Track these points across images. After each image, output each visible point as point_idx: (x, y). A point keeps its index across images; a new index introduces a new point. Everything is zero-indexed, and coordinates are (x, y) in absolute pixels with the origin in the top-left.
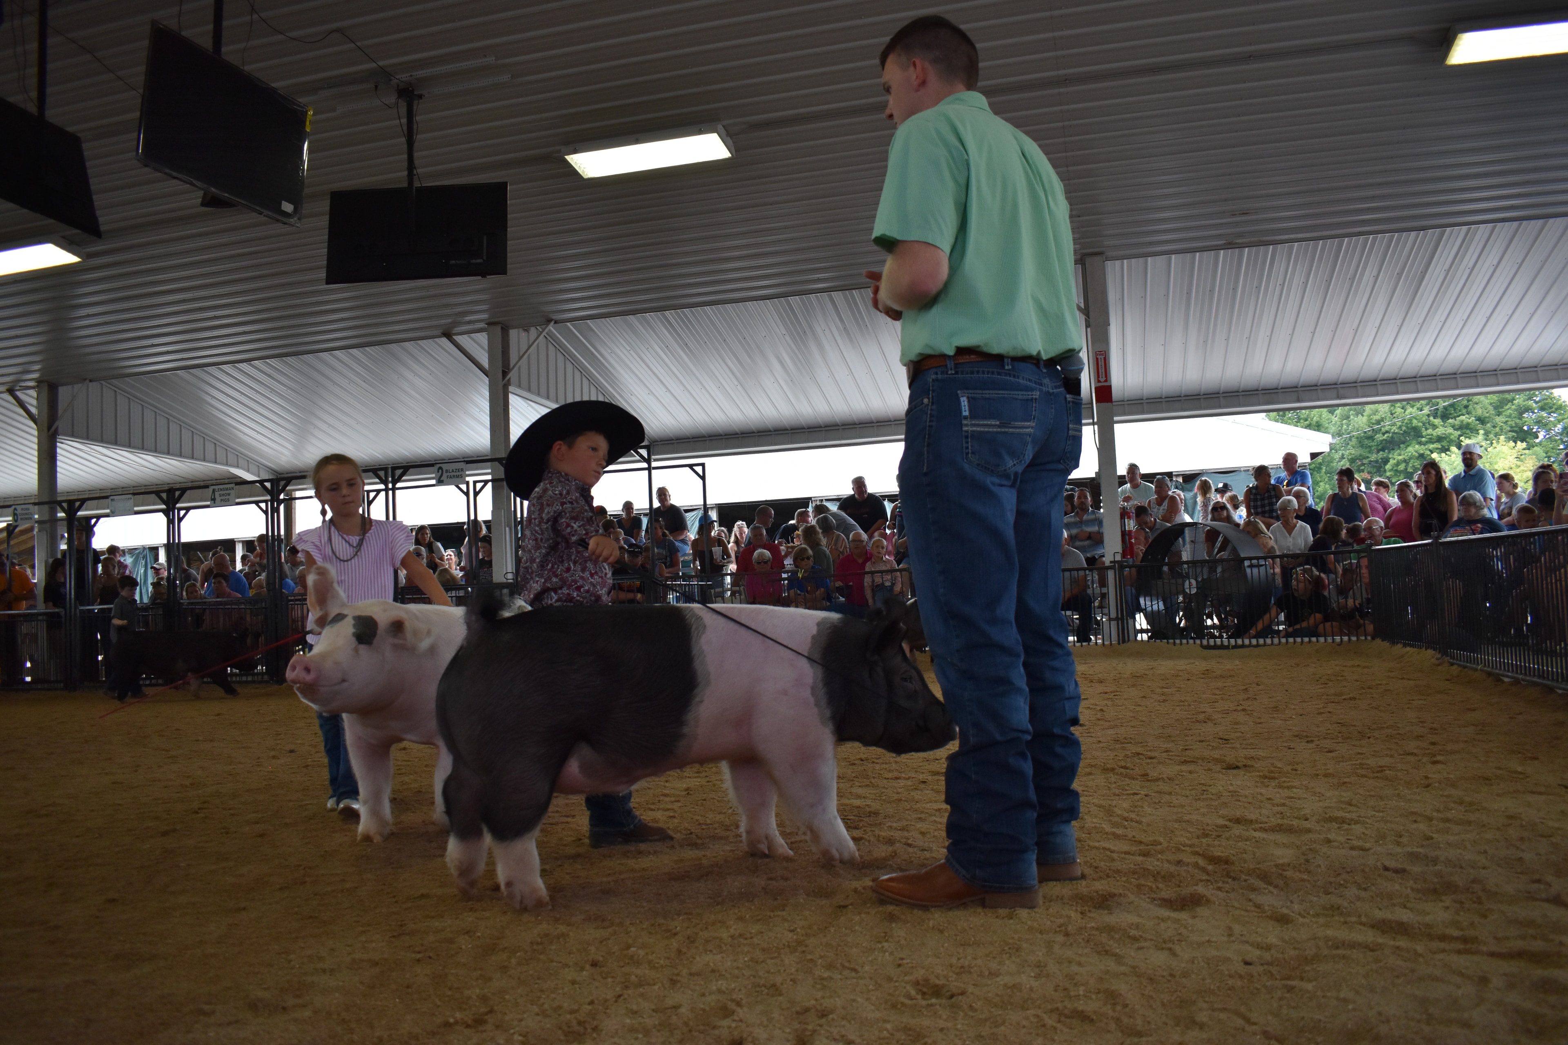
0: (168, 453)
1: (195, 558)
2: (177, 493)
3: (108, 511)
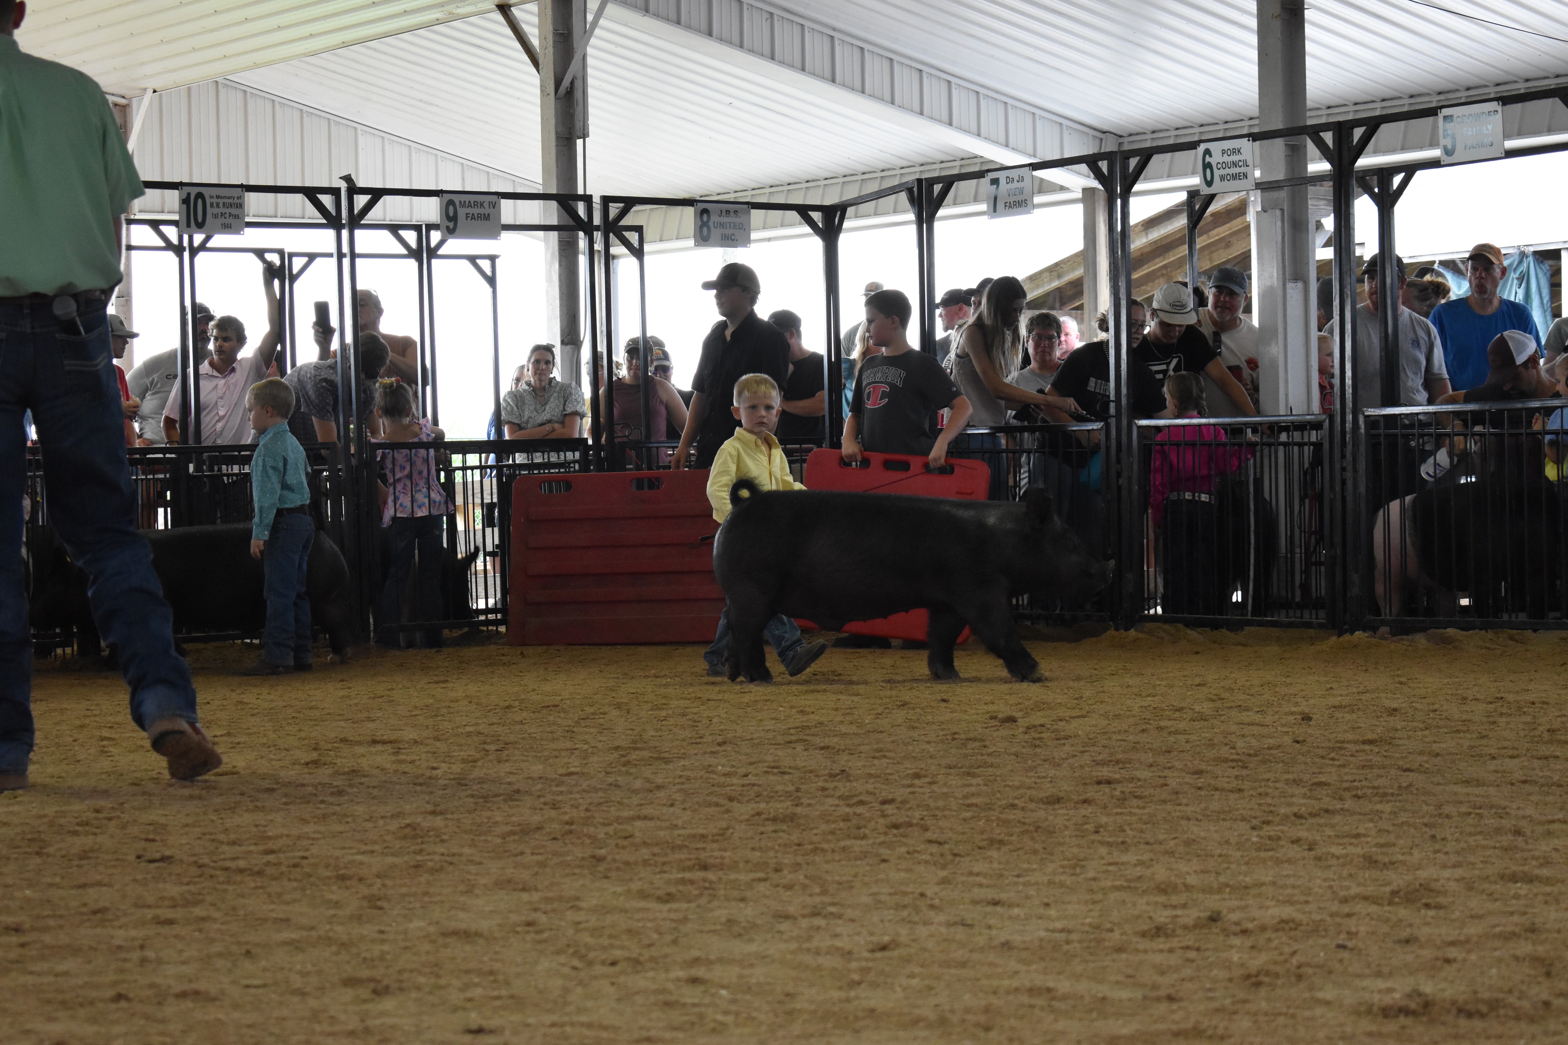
3: (1436, 152)
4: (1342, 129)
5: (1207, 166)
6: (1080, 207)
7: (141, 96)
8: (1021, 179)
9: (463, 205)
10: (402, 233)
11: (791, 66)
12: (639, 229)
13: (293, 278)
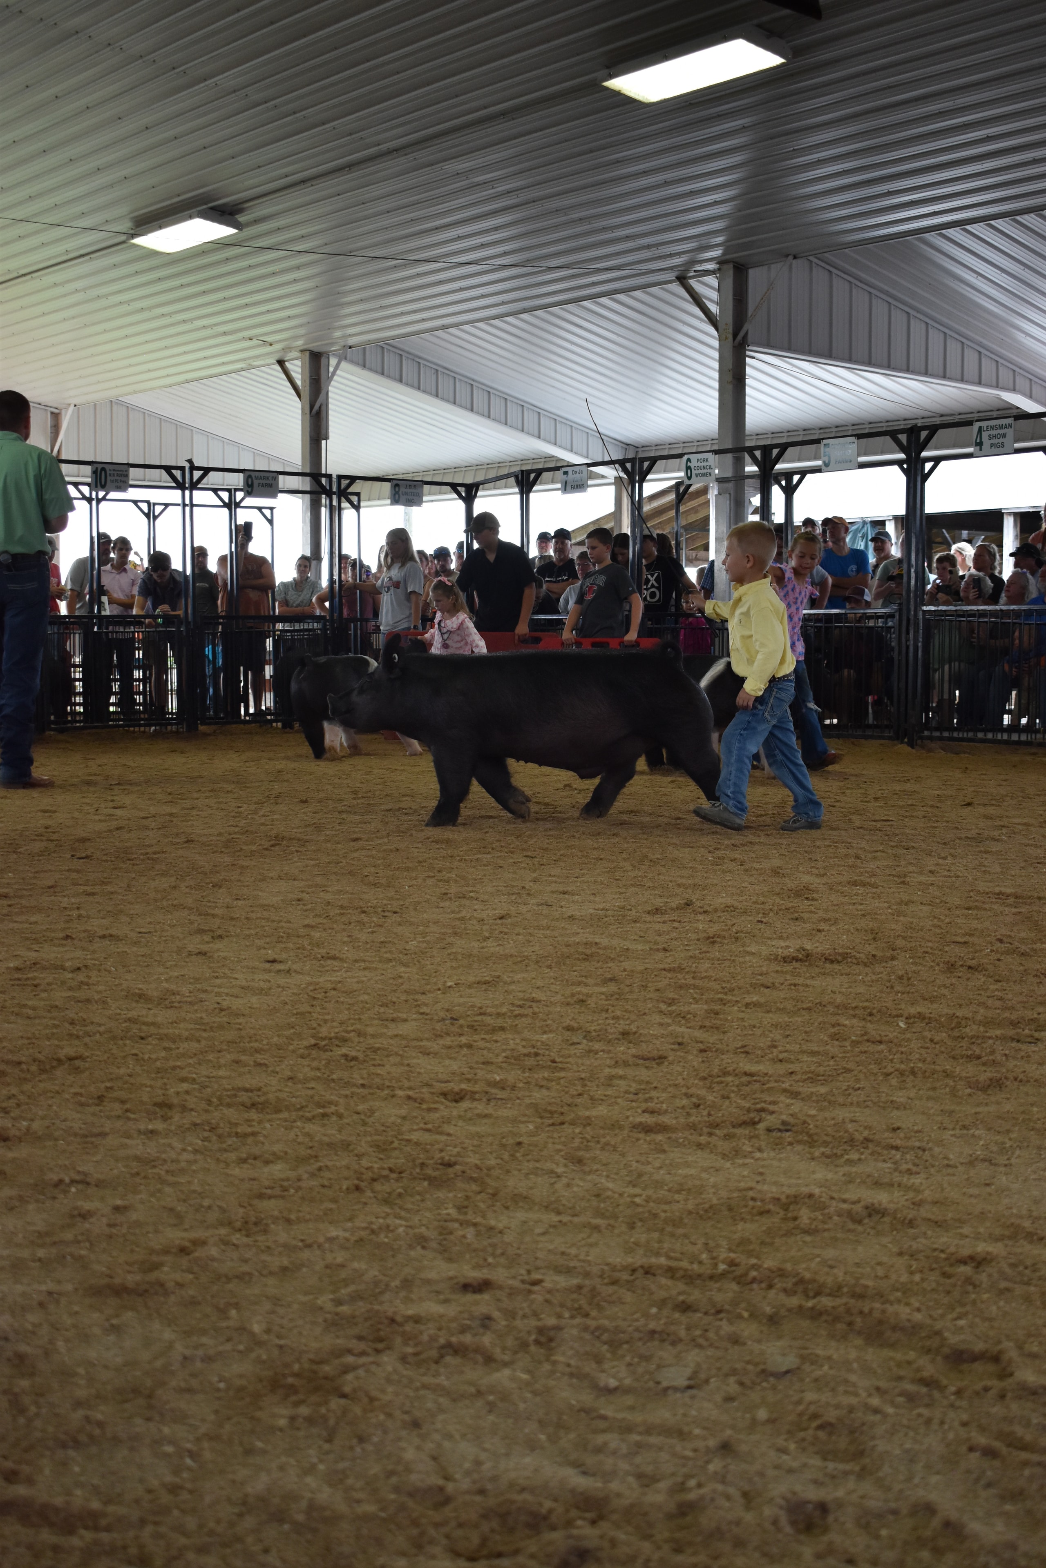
0: (908, 370)
1: (939, 540)
2: (924, 434)
3: (819, 463)
4: (766, 450)
5: (688, 468)
6: (613, 488)
7: (67, 408)
8: (581, 472)
9: (257, 478)
10: (220, 493)
11: (448, 401)
12: (358, 494)
13: (155, 518)
